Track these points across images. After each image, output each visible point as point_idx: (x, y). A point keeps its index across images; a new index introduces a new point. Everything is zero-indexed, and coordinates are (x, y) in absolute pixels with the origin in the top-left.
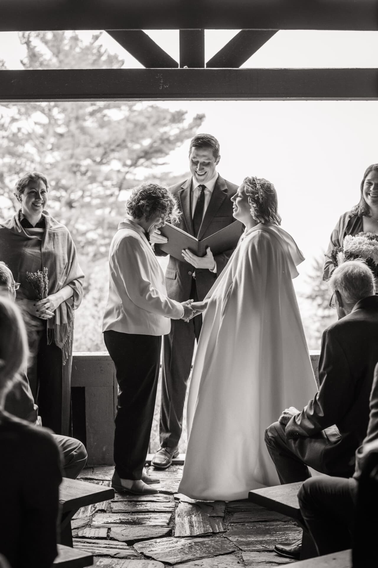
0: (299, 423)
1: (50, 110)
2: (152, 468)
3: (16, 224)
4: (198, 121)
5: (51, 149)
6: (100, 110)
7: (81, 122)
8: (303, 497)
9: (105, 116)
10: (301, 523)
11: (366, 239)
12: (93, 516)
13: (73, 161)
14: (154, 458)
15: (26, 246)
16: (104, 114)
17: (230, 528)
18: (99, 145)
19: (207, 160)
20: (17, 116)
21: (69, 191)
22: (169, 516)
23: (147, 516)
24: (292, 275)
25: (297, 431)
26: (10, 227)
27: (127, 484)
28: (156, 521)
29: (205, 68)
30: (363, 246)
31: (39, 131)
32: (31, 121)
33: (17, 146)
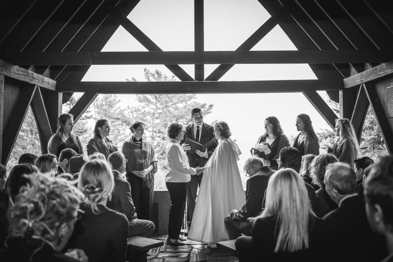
0: (238, 215)
1: (156, 104)
2: (184, 235)
3: (131, 140)
4: (211, 107)
7: (168, 108)
8: (237, 244)
10: (237, 256)
12: (158, 254)
14: (185, 231)
15: (135, 149)
17: (212, 258)
18: (174, 117)
20: (145, 106)
21: (163, 134)
22: (188, 254)
23: (180, 254)
24: (237, 159)
25: (237, 219)
26: (129, 142)
27: (173, 241)
28: (183, 256)
29: (204, 81)
31: (152, 111)
32: (149, 108)
33: (144, 117)
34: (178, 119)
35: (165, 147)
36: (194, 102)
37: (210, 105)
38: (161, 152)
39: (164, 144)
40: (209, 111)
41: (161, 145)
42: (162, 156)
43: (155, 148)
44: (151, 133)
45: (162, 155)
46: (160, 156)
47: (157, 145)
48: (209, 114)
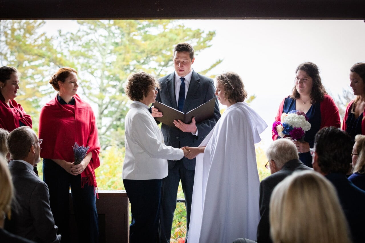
1: (109, 27)
5: (110, 53)
6: (144, 28)
7: (131, 36)
9: (147, 32)
11: (296, 115)
13: (125, 63)
16: (146, 30)
18: (143, 52)
19: (186, 60)
21: (121, 82)
26: (53, 104)
30: (295, 119)
31: (102, 40)
32: (97, 35)
33: (88, 51)
34: (149, 55)
35: (124, 106)
36: (180, 26)
37: (210, 32)
38: (118, 115)
39: (122, 101)
40: (208, 43)
41: (117, 103)
42: (118, 123)
43: (106, 108)
44: (99, 81)
45: (119, 119)
46: (115, 123)
47: (109, 103)
48: (207, 49)
